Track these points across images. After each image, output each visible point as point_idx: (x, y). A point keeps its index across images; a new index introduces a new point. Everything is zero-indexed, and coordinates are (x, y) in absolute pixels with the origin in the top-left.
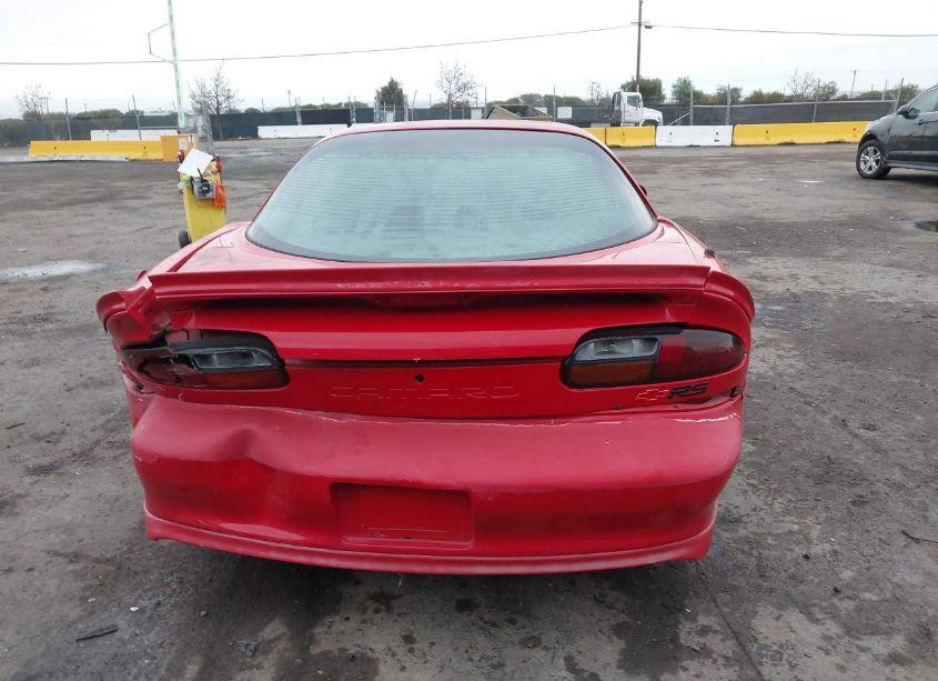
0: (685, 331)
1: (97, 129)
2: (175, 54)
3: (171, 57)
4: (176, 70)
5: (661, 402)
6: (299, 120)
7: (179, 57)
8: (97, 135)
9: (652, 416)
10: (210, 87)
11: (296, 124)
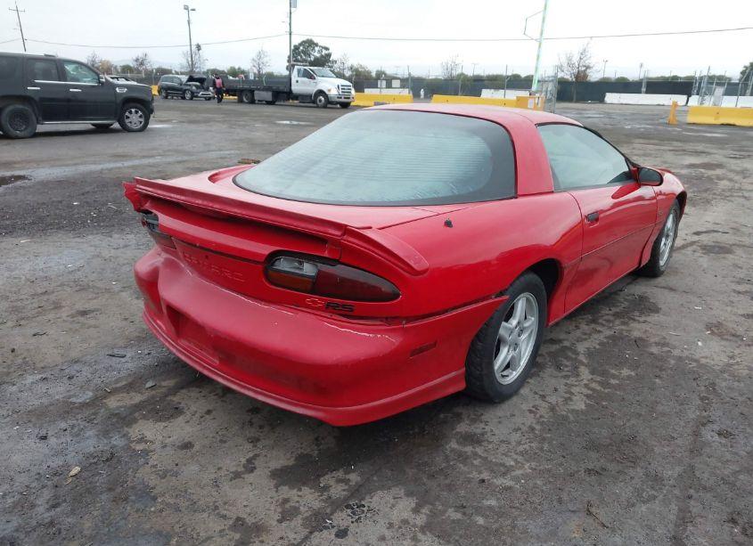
0: (339, 266)
1: (488, 88)
2: (542, 34)
3: (538, 36)
4: (540, 46)
5: (319, 309)
6: (644, 89)
7: (545, 36)
8: (486, 93)
9: (308, 315)
10: (575, 60)
11: (640, 92)
